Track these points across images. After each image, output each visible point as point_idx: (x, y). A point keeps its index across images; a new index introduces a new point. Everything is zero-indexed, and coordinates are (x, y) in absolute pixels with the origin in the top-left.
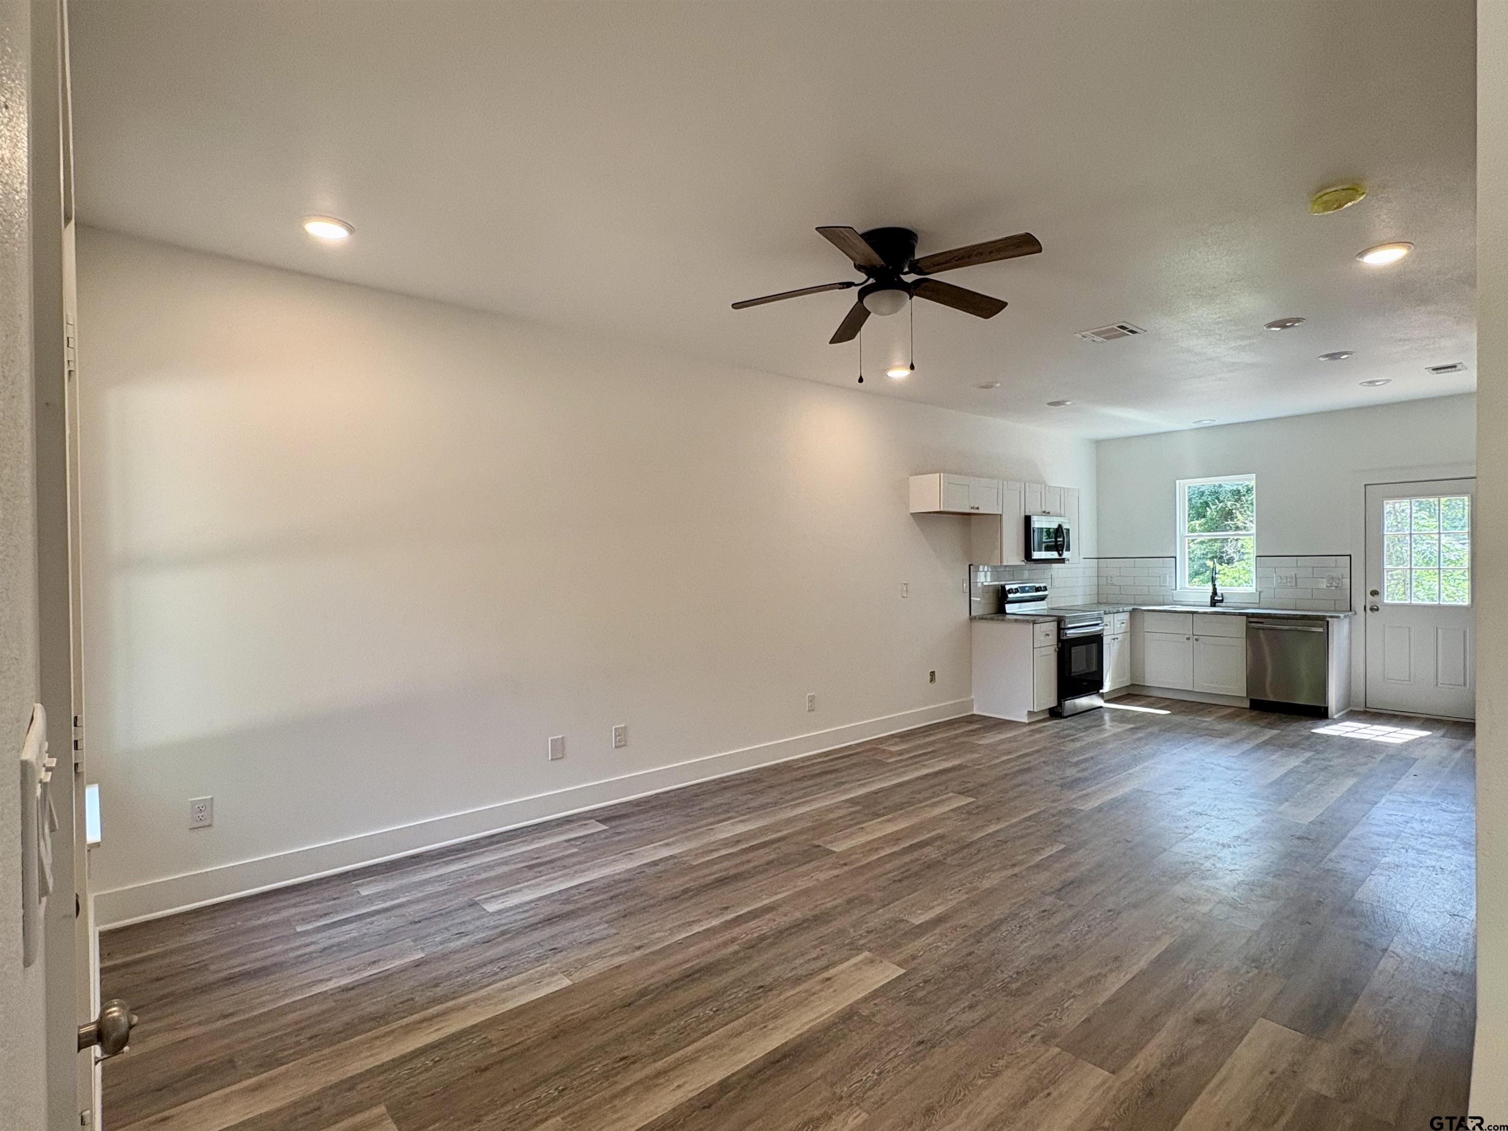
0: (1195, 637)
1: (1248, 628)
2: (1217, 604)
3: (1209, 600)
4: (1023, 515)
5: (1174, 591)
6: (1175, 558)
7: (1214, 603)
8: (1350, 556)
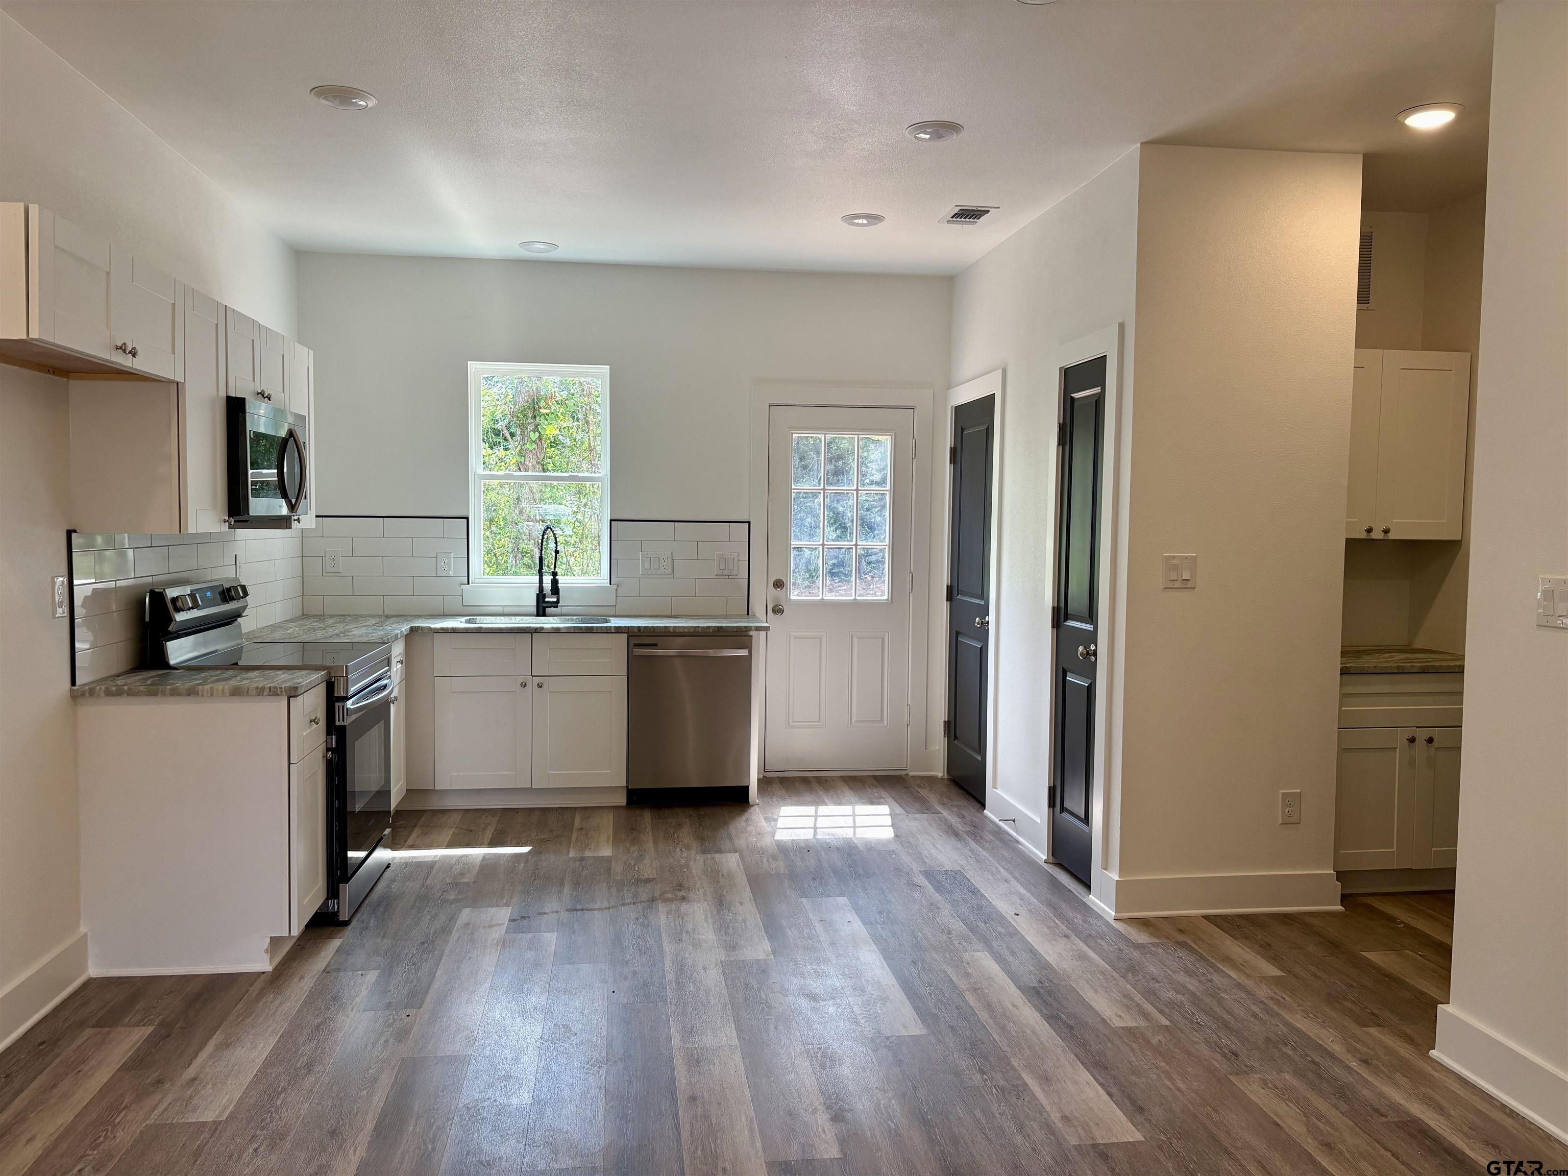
0: (536, 680)
1: (632, 660)
2: (549, 610)
3: (533, 602)
4: (223, 394)
5: (465, 587)
6: (467, 519)
7: (542, 609)
8: (749, 523)
